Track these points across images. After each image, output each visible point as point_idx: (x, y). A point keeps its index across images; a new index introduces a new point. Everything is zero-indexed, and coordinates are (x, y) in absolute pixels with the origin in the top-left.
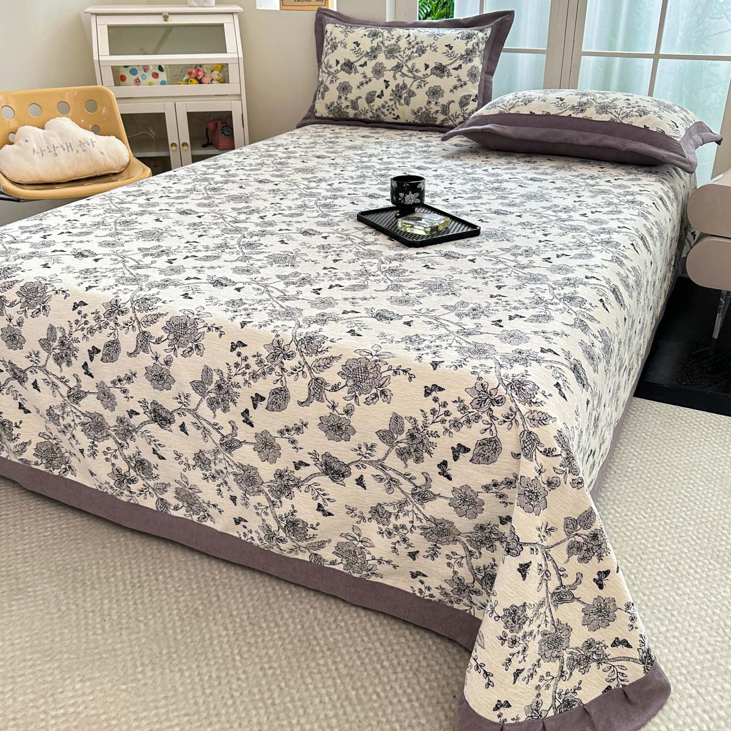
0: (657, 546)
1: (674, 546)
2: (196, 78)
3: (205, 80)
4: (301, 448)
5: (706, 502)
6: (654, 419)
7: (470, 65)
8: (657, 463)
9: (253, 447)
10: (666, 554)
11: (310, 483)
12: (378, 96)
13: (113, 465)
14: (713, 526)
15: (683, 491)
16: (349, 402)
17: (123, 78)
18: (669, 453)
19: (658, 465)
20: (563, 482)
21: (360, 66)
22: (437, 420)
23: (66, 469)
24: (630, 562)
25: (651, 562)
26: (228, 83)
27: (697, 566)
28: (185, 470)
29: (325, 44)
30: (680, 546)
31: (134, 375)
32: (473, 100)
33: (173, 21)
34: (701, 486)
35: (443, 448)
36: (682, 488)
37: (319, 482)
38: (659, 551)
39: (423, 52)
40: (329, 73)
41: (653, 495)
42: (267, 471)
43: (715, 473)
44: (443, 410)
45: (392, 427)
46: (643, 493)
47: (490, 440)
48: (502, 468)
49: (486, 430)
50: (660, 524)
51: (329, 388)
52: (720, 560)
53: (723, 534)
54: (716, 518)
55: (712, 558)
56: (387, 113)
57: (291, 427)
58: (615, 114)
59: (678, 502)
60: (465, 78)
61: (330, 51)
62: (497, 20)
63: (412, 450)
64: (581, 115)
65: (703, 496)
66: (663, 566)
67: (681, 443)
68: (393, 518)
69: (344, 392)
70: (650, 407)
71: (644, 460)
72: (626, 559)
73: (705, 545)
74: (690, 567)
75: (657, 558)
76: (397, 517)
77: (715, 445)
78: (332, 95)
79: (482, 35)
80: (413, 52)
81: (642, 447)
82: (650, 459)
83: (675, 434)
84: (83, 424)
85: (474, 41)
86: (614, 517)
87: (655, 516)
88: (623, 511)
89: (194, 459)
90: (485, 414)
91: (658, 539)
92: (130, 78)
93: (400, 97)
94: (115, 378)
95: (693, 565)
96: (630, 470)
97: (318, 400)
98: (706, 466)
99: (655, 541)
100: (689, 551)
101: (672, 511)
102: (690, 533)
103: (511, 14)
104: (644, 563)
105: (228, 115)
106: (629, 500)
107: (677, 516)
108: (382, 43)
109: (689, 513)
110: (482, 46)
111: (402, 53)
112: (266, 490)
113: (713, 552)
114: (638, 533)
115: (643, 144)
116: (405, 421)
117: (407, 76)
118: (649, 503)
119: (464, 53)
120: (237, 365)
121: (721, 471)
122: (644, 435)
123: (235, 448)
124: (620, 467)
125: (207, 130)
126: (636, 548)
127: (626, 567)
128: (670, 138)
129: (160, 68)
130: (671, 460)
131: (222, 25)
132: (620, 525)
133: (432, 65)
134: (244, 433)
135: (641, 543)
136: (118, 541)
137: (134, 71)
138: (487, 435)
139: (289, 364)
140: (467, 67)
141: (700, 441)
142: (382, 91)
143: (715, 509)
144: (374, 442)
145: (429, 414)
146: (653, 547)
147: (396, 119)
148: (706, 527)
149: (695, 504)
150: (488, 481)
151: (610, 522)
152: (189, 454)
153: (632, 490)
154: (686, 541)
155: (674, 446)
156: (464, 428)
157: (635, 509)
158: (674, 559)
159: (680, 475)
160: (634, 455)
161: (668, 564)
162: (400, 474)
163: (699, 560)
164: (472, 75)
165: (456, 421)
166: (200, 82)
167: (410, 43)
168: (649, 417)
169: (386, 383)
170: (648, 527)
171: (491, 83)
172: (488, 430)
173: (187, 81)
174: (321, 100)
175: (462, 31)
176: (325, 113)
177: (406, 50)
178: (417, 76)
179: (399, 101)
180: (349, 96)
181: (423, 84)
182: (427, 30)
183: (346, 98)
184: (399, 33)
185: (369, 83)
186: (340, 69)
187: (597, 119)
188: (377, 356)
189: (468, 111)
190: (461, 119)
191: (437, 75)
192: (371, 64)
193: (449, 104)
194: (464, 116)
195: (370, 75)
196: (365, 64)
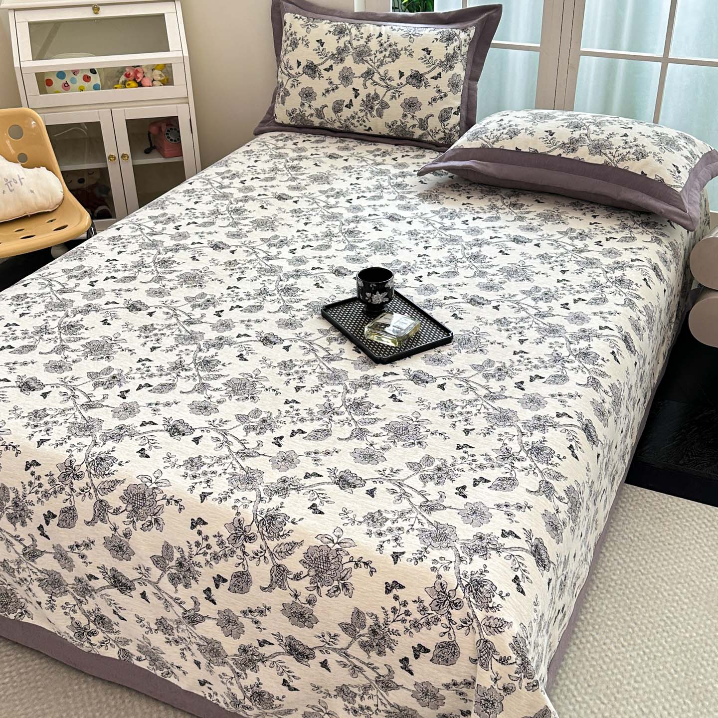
0: (632, 682)
1: (650, 683)
2: (135, 80)
3: (146, 81)
4: (264, 629)
5: (688, 624)
6: (645, 514)
7: (451, 73)
8: (643, 574)
9: (216, 622)
10: (641, 692)
11: (274, 660)
12: (346, 106)
13: (72, 618)
14: (692, 656)
15: (666, 611)
16: (311, 592)
17: (49, 83)
18: (656, 560)
19: (643, 577)
20: (517, 688)
21: (325, 70)
22: (397, 619)
23: (22, 613)
24: (603, 703)
25: (624, 702)
26: (173, 84)
27: (671, 706)
28: (147, 633)
29: (284, 38)
30: (656, 682)
31: (92, 543)
32: (454, 113)
33: (105, 13)
34: (686, 604)
35: (404, 645)
36: (665, 607)
37: (284, 660)
38: (634, 688)
39: (397, 56)
40: (289, 75)
41: (635, 617)
42: (230, 646)
43: (702, 587)
44: (403, 609)
45: (355, 620)
46: (625, 614)
47: (449, 644)
48: (461, 669)
49: (445, 633)
50: (638, 654)
51: (291, 576)
52: (695, 699)
53: (702, 665)
54: (697, 645)
55: (687, 696)
56: (357, 124)
57: (254, 609)
58: (609, 155)
59: (659, 625)
60: (445, 89)
61: (290, 48)
62: (483, 16)
63: (375, 644)
64: (571, 156)
65: (687, 618)
66: (636, 707)
67: (670, 547)
68: (358, 699)
69: (306, 582)
70: (641, 497)
71: (630, 570)
72: (600, 699)
73: (682, 680)
74: (664, 708)
75: (631, 697)
76: (362, 698)
77: (706, 549)
78: (294, 101)
79: (464, 36)
80: (385, 56)
81: (628, 552)
82: (635, 569)
83: (664, 534)
84: (40, 580)
85: (456, 44)
86: (592, 646)
87: (634, 645)
88: (602, 638)
89: (156, 624)
90: (443, 618)
91: (634, 674)
92: (57, 83)
93: (372, 108)
94: (72, 543)
95: (667, 706)
96: (613, 584)
97: (280, 587)
98: (694, 578)
99: (631, 676)
100: (665, 688)
101: (652, 638)
102: (668, 665)
103: (498, 8)
104: (617, 705)
105: (175, 119)
106: (609, 623)
107: (657, 644)
108: (349, 42)
109: (669, 640)
110: (465, 49)
111: (373, 57)
112: (231, 662)
113: (689, 688)
114: (615, 666)
115: (640, 194)
116: (367, 617)
117: (379, 85)
118: (629, 627)
119: (443, 59)
120: (198, 544)
121: (708, 584)
122: (631, 536)
123: (198, 622)
124: (603, 580)
125: (149, 133)
126: (611, 686)
127: (599, 709)
128: (669, 188)
129: (93, 71)
130: (657, 570)
131: (163, 15)
132: (597, 657)
133: (407, 74)
134: (206, 608)
135: (617, 679)
136: (80, 688)
137: (61, 75)
138: (446, 639)
139: (251, 547)
140: (447, 76)
141: (691, 544)
142: (351, 101)
143: (697, 634)
144: (337, 632)
145: (389, 612)
146: (629, 684)
147: (368, 130)
148: (686, 656)
149: (677, 627)
150: (449, 681)
151: (587, 653)
152: (151, 618)
153: (614, 610)
154: (663, 675)
155: (662, 550)
156: (424, 630)
157: (614, 636)
158: (649, 699)
159: (665, 590)
160: (619, 563)
161: (642, 705)
162: (364, 663)
163: (673, 700)
164: (454, 85)
165: (416, 622)
166: (140, 85)
167: (382, 45)
168: (639, 512)
169: (348, 576)
170: (625, 658)
171: (475, 90)
172: (447, 634)
173: (124, 83)
174: (281, 105)
175: (441, 30)
176: (286, 120)
177: (378, 54)
178: (391, 86)
179: (370, 113)
180: (313, 103)
181: (397, 95)
182: (402, 28)
183: (310, 106)
184: (369, 31)
185: (336, 91)
186: (301, 72)
187: (590, 161)
188: (339, 543)
189: (449, 127)
190: (441, 135)
191: (414, 85)
192: (337, 68)
193: (428, 117)
194: (444, 132)
195: (337, 81)
196: (331, 68)
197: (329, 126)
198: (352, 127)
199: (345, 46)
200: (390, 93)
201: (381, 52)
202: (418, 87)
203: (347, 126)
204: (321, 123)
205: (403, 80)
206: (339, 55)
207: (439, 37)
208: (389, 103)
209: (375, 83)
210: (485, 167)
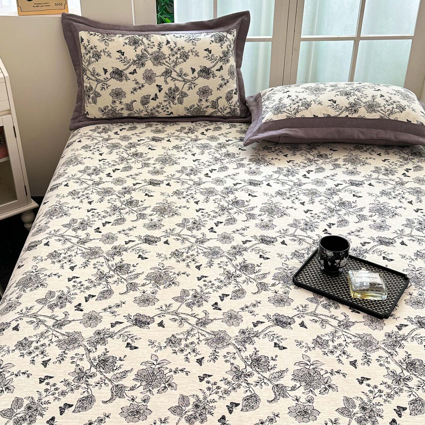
12: (153, 99)
21: (130, 73)
32: (235, 94)
39: (187, 57)
40: (97, 81)
56: (161, 111)
58: (381, 112)
60: (227, 77)
61: (93, 59)
64: (355, 116)
78: (105, 100)
79: (231, 37)
80: (177, 58)
85: (227, 43)
93: (174, 98)
103: (246, 14)
108: (145, 50)
110: (232, 46)
111: (168, 60)
117: (177, 80)
119: (222, 56)
133: (198, 69)
142: (156, 95)
167: (172, 50)
174: (93, 104)
175: (213, 34)
176: (99, 115)
177: (171, 57)
178: (187, 80)
179: (173, 102)
180: (123, 100)
181: (193, 86)
182: (183, 35)
183: (121, 102)
184: (158, 40)
185: (142, 89)
186: (109, 77)
187: (369, 118)
189: (233, 104)
190: (228, 110)
191: (204, 77)
192: (141, 71)
193: (218, 99)
194: (230, 108)
195: (142, 81)
196: (135, 72)
197: (136, 115)
198: (156, 114)
199: (143, 53)
200: (187, 86)
201: (173, 55)
202: (208, 78)
203: (152, 114)
204: (130, 114)
205: (196, 75)
206: (140, 61)
207: (213, 39)
208: (187, 92)
209: (174, 79)
210: (295, 133)
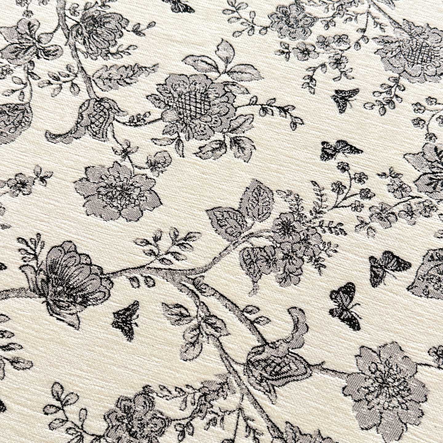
16: (163, 148)
22: (346, 203)
44: (357, 187)
45: (245, 204)
51: (126, 119)
69: (155, 130)
97: (94, 136)
116: (276, 197)
144: (195, 229)
145: (328, 191)
156: (400, 224)
162: (234, 308)
165: (383, 210)
169: (244, 127)
188: (229, 73)
